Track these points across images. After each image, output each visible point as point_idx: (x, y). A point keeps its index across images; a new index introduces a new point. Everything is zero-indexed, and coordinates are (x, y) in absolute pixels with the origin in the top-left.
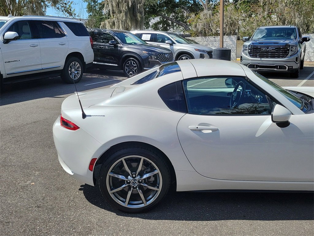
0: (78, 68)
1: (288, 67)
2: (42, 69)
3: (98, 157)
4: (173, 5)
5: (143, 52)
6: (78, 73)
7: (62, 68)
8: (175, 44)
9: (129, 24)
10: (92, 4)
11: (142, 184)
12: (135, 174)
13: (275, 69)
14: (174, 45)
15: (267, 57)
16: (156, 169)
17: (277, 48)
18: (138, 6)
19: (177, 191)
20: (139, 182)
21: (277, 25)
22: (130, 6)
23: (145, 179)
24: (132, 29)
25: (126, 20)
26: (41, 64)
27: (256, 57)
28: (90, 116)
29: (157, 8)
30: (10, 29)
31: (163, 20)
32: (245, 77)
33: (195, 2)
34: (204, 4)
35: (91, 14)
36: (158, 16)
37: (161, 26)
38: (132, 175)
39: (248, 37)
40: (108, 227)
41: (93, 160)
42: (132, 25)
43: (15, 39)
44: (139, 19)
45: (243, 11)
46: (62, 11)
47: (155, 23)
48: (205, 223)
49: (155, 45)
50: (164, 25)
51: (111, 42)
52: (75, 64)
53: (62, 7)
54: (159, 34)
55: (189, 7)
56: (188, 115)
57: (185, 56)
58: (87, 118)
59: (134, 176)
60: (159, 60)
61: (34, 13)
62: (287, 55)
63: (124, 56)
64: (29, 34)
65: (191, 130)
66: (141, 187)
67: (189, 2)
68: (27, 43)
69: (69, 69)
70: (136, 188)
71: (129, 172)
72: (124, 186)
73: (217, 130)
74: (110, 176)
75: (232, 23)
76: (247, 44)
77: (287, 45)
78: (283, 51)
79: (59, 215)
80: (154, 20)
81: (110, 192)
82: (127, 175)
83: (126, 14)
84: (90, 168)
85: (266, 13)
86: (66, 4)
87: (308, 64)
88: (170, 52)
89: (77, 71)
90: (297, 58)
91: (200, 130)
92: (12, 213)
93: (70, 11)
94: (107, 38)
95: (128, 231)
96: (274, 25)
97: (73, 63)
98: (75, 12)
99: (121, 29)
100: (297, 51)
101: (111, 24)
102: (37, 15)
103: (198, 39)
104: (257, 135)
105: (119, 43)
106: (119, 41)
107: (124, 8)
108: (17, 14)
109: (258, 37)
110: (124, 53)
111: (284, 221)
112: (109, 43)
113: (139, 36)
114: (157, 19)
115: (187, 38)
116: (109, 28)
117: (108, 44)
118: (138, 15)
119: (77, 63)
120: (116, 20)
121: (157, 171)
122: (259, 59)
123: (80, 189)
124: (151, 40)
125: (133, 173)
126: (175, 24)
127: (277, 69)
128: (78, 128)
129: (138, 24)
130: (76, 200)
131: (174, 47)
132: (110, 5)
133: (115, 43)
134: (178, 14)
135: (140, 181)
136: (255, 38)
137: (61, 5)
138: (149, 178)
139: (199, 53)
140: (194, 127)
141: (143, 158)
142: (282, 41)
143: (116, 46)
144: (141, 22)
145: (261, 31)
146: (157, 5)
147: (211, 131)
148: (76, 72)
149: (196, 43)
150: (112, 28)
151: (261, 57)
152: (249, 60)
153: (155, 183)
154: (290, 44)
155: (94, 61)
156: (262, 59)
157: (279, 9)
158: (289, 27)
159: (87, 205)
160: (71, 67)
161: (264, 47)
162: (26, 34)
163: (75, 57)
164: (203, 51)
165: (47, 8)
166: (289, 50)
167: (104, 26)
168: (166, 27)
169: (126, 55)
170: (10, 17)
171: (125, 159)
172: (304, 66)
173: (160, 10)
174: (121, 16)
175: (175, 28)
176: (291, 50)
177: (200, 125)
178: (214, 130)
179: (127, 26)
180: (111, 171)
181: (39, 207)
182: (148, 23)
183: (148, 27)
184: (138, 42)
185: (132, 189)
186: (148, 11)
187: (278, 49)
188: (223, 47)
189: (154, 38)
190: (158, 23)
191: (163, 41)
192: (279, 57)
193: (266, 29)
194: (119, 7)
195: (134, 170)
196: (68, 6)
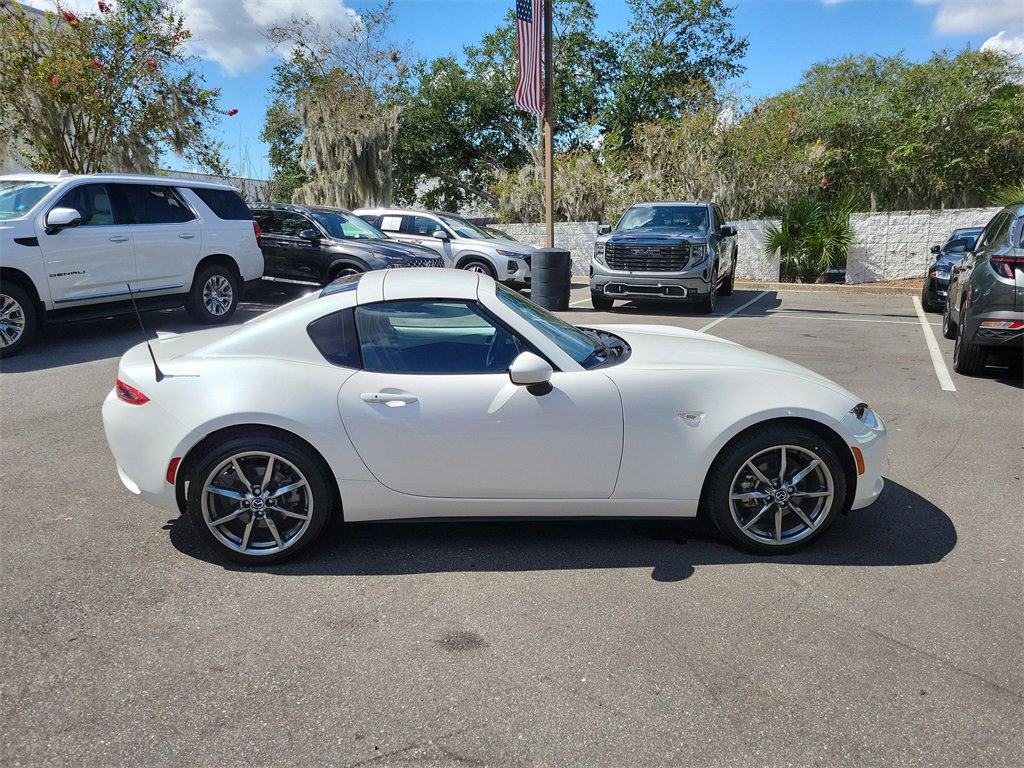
0: (226, 289)
1: (688, 289)
2: (140, 291)
3: (182, 455)
4: (465, 152)
5: (376, 255)
6: (225, 301)
7: (186, 289)
8: (453, 237)
9: (359, 193)
10: (282, 147)
11: (273, 508)
12: (260, 489)
13: (662, 295)
14: (452, 241)
15: (644, 269)
16: (300, 478)
17: (663, 250)
18: (380, 153)
19: (345, 520)
20: (267, 502)
21: (685, 199)
22: (359, 153)
23: (279, 497)
24: (367, 204)
25: (350, 185)
26: (137, 281)
27: (621, 268)
28: (172, 376)
29: (431, 159)
30: (63, 202)
31: (448, 185)
32: (476, 301)
33: (516, 146)
34: (534, 151)
35: (280, 169)
36: (433, 176)
37: (442, 198)
38: (254, 490)
39: (608, 226)
40: (201, 589)
41: (174, 461)
42: (365, 196)
43: (74, 224)
44: (381, 182)
45: (609, 169)
46: (200, 163)
47: (427, 191)
48: (392, 577)
49: (410, 241)
50: (448, 196)
51: (305, 233)
52: (218, 280)
53: (199, 153)
54: (419, 217)
55: (502, 158)
56: (362, 374)
57: (476, 265)
58: (165, 380)
59: (257, 491)
61: (127, 165)
62: (686, 264)
63: (333, 264)
64: (109, 213)
65: (365, 401)
66: (271, 514)
67: (503, 146)
68: (102, 235)
69: (205, 292)
70: (262, 516)
71: (248, 484)
72: (237, 512)
73: (416, 400)
74: (209, 493)
75: (589, 195)
76: (604, 239)
77: (685, 242)
78: (676, 256)
79: (107, 571)
80: (426, 185)
81: (210, 525)
82: (243, 491)
83: (350, 172)
84: (169, 478)
85: (657, 173)
86: (206, 147)
87: (744, 286)
88: (438, 257)
89: (222, 296)
90: (705, 272)
91: (383, 402)
92: (12, 570)
93: (216, 163)
94: (299, 224)
95: (238, 594)
96: (677, 200)
97: (214, 279)
98: (228, 167)
99: (339, 206)
100: (707, 256)
101: (316, 192)
102: (136, 172)
103: (514, 229)
104: (491, 410)
105: (322, 236)
106: (323, 230)
107: (345, 157)
108: (91, 169)
109: (633, 224)
110: (333, 257)
111: (544, 572)
112: (301, 235)
113: (376, 223)
114: (434, 183)
115: (491, 226)
116: (313, 201)
117: (296, 238)
118: (379, 173)
119: (223, 279)
120: (327, 184)
121: (304, 481)
122: (628, 273)
123: (165, 528)
124: (402, 230)
125: (255, 486)
126: (473, 195)
127: (665, 294)
128: (148, 400)
129: (380, 195)
130: (151, 546)
131: (452, 245)
132: (312, 149)
133: (314, 235)
134: (480, 173)
135: (271, 502)
136: (627, 225)
137: (197, 149)
138: (288, 495)
139: (506, 259)
140: (369, 395)
141: (273, 457)
142: (674, 236)
143: (316, 242)
144: (386, 189)
145: (643, 213)
146: (431, 150)
147: (403, 404)
148: (221, 299)
149: (510, 238)
150: (319, 203)
151: (631, 268)
152: (608, 274)
153: (301, 508)
154: (691, 241)
155: (264, 275)
156: (634, 273)
157: (688, 167)
158: (694, 204)
159: (170, 554)
160: (208, 288)
161: (637, 246)
162: (100, 212)
163: (217, 265)
164: (516, 255)
165: (160, 156)
166: (688, 255)
167: (301, 198)
168: (454, 201)
169: (337, 261)
170: (64, 175)
171: (238, 460)
172: (734, 289)
173: (438, 164)
174: (339, 175)
175: (474, 203)
176: (694, 255)
177: (384, 391)
178: (409, 401)
179: (353, 197)
180: (212, 483)
181: (69, 559)
182: (411, 192)
183: (411, 202)
184: (369, 233)
185: (253, 517)
186: (411, 165)
187: (667, 251)
188: (553, 246)
189: (409, 226)
190: (437, 192)
191: (429, 233)
192: (668, 269)
193: (654, 208)
194: (334, 155)
195: (256, 480)
196: (211, 153)
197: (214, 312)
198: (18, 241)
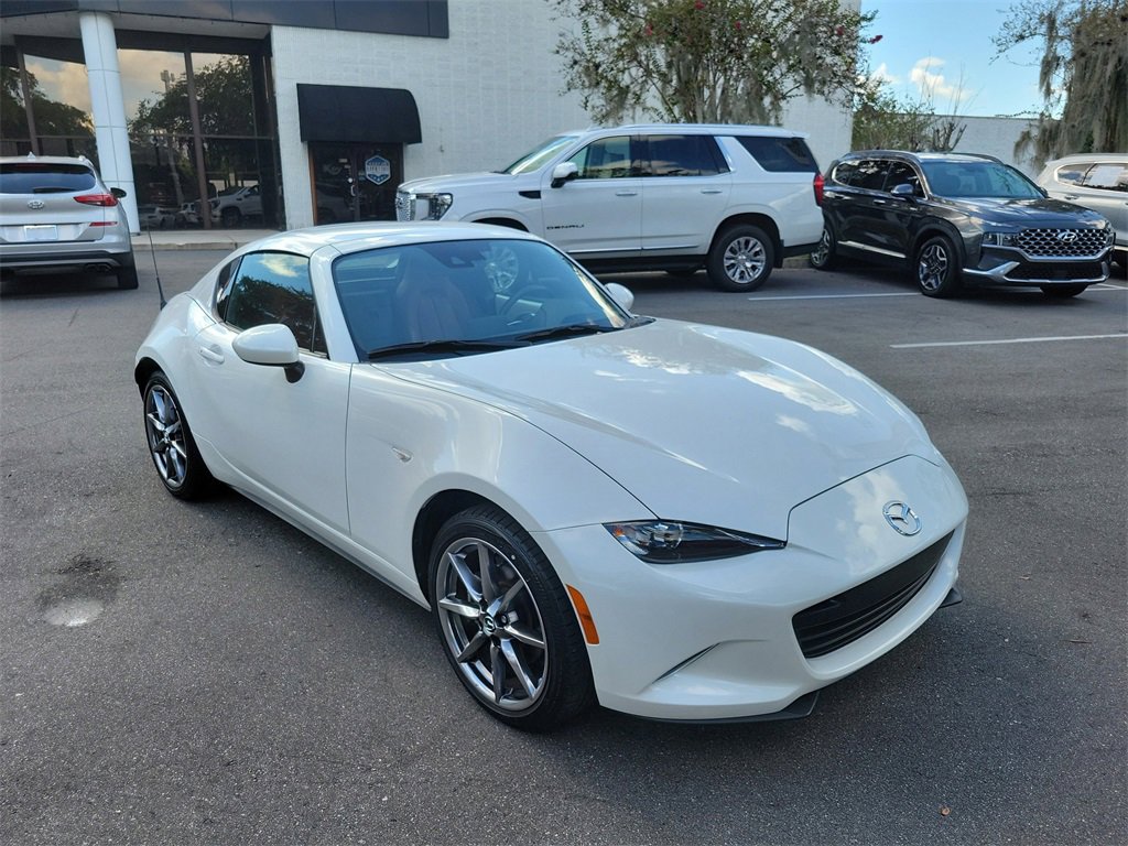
0: (757, 254)
2: (642, 249)
6: (754, 268)
7: (704, 250)
26: (641, 238)
52: (747, 243)
60: (1022, 247)
63: (924, 228)
69: (727, 255)
89: (752, 261)
97: (743, 240)
106: (925, 185)
112: (894, 192)
119: (756, 241)
133: (911, 191)
148: (749, 265)
160: (732, 250)
163: (756, 225)
197: (736, 278)
198: (523, 194)
